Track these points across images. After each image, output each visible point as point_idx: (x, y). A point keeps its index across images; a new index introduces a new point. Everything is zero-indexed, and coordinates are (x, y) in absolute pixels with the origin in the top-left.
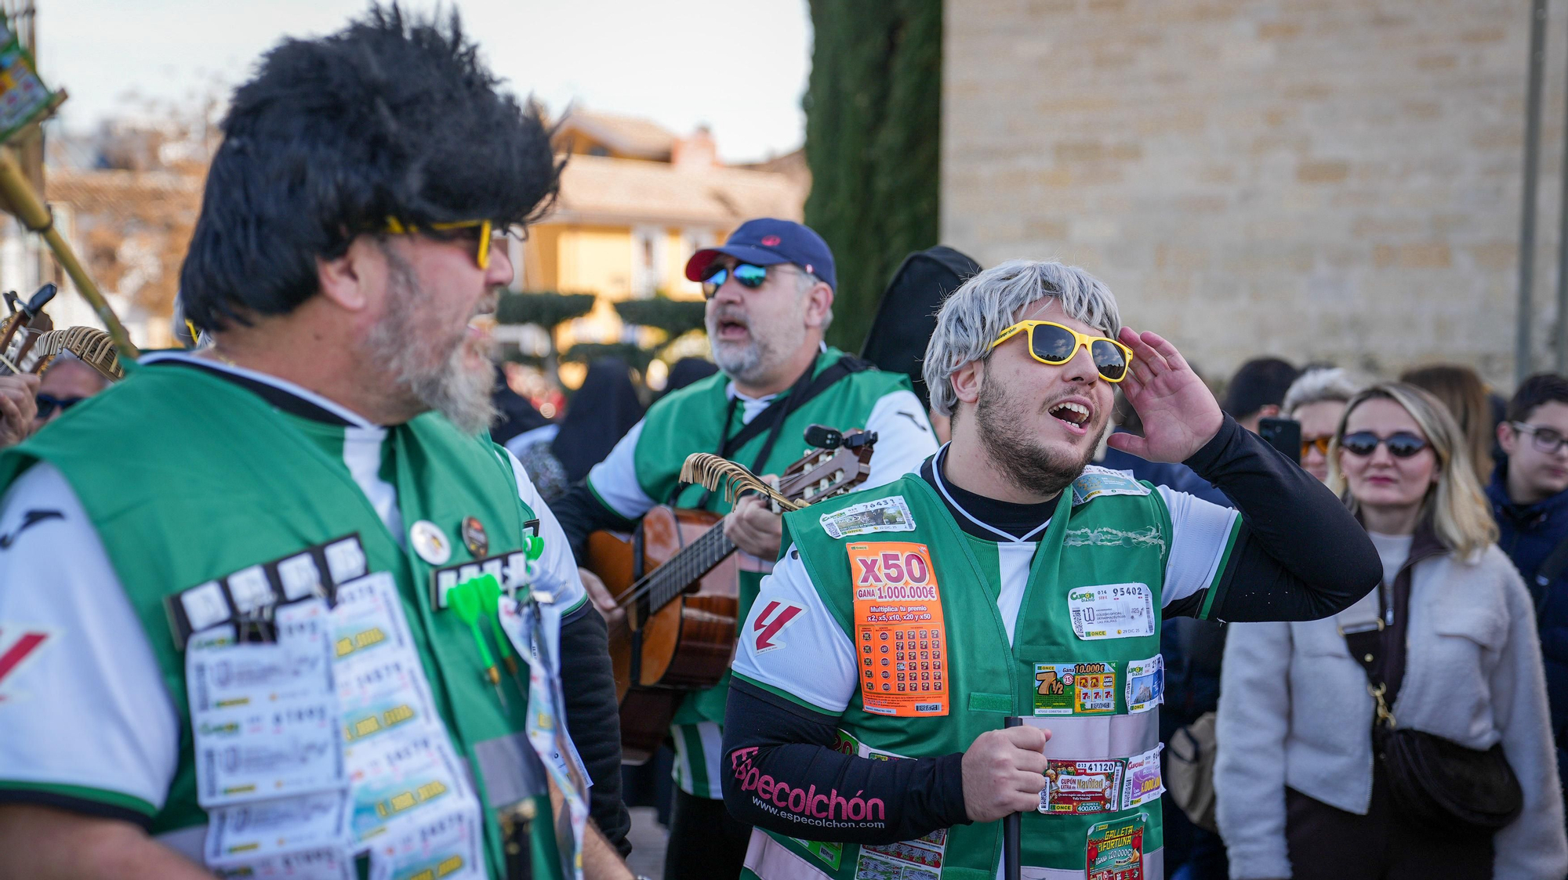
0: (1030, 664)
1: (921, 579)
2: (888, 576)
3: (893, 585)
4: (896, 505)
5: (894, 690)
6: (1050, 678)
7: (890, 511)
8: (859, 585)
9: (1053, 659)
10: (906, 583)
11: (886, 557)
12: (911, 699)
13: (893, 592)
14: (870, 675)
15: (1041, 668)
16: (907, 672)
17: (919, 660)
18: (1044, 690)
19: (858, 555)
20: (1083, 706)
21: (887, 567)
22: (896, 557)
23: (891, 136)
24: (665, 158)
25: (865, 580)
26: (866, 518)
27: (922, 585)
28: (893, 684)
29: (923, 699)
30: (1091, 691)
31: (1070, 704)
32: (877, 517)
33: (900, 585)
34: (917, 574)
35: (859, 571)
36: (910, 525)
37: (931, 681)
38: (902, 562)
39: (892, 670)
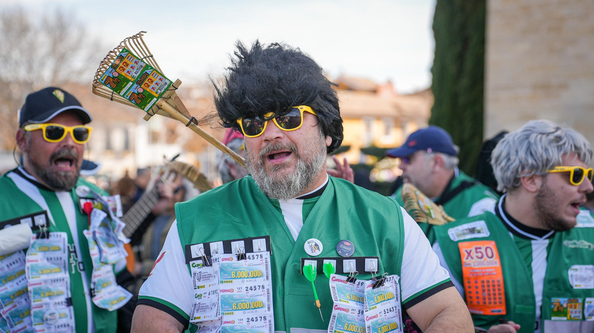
0: (549, 298)
1: (492, 257)
2: (477, 257)
3: (479, 260)
4: (481, 225)
5: (481, 303)
6: (558, 305)
7: (478, 228)
8: (464, 260)
9: (559, 296)
10: (485, 259)
11: (476, 249)
12: (488, 307)
13: (479, 264)
14: (471, 297)
15: (554, 300)
16: (487, 297)
17: (492, 292)
18: (555, 309)
19: (464, 248)
20: (570, 316)
21: (477, 252)
22: (480, 248)
23: (465, 82)
24: (374, 91)
25: (467, 258)
26: (468, 231)
27: (492, 260)
28: (481, 301)
29: (494, 307)
30: (574, 310)
31: (565, 315)
32: (472, 231)
33: (482, 260)
34: (490, 255)
35: (464, 255)
36: (487, 234)
37: (497, 301)
38: (483, 250)
39: (480, 295)
